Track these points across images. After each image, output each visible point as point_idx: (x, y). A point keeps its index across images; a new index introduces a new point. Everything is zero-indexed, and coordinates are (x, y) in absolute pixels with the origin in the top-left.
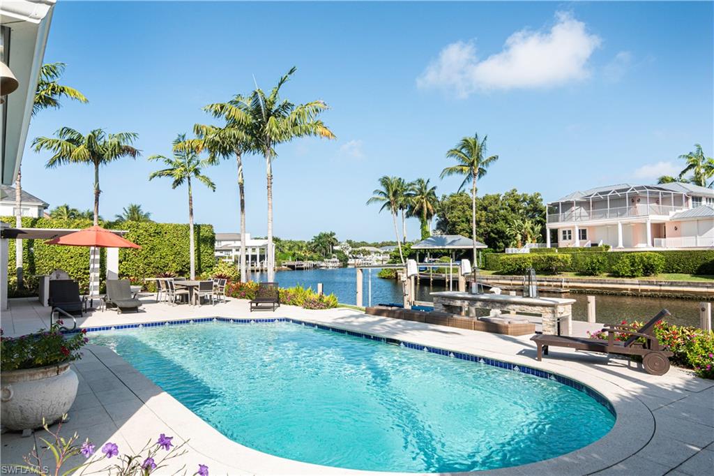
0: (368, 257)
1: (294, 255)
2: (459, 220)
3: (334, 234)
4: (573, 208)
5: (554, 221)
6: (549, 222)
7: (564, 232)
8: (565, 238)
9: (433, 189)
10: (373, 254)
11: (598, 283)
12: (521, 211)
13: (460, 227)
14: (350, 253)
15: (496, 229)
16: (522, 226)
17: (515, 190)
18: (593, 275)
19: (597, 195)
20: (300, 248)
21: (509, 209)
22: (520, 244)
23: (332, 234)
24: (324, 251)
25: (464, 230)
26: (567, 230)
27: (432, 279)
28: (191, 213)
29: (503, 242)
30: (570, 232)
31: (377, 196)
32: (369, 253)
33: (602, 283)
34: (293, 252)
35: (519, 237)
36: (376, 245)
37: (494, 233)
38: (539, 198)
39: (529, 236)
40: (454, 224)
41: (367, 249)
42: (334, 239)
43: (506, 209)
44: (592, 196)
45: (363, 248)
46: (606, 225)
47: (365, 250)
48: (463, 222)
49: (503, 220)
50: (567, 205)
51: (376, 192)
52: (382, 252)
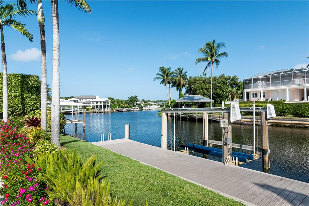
0: (151, 107)
1: (119, 105)
2: (198, 88)
3: (137, 97)
4: (259, 82)
5: (249, 88)
6: (246, 88)
7: (253, 94)
8: (253, 97)
9: (185, 73)
10: (153, 105)
11: (289, 120)
12: (228, 84)
13: (199, 92)
14: (143, 105)
15: (216, 92)
16: (232, 91)
17: (224, 74)
18: (283, 116)
19: (273, 74)
20: (122, 102)
21: (222, 83)
22: (231, 100)
23: (136, 97)
24: (132, 104)
25: (200, 93)
26: (255, 92)
27: (188, 117)
28: (5, 60)
29: (219, 99)
30: (256, 94)
31: (158, 76)
32: (152, 105)
33: (291, 121)
34: (119, 104)
35: (230, 96)
36: (154, 102)
37: (215, 95)
38: (237, 78)
39: (235, 96)
40: (196, 90)
41: (151, 103)
42: (137, 99)
43: (221, 83)
44: (271, 75)
45: (149, 103)
46: (278, 90)
47: (150, 104)
48: (200, 89)
49: (219, 88)
50: (256, 80)
51: (157, 74)
52: (157, 104)
